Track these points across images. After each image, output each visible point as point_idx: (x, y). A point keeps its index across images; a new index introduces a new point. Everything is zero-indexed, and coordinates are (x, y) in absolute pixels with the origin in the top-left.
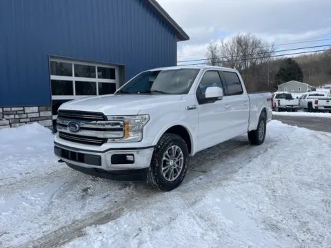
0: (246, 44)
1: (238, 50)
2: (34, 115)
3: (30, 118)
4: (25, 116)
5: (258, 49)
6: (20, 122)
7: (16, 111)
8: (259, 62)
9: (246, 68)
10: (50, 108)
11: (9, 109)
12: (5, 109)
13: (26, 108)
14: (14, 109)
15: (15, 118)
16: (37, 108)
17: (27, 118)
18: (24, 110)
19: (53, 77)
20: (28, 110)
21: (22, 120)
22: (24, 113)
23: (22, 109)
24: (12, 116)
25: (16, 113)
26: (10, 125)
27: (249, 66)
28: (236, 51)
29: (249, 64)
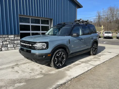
3: (11, 40)
6: (6, 41)
7: (5, 37)
10: (19, 36)
11: (2, 36)
13: (9, 36)
15: (4, 40)
16: (13, 36)
17: (10, 40)
18: (8, 37)
19: (21, 24)
24: (3, 39)
26: (2, 42)
27: (115, 19)
28: (109, 13)
29: (115, 18)
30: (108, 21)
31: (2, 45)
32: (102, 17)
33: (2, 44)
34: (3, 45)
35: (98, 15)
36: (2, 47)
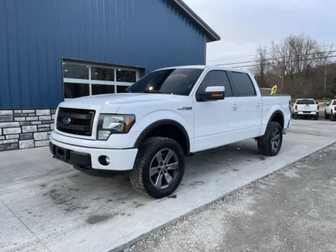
0: (300, 46)
1: (291, 52)
2: (45, 118)
3: (42, 121)
4: (37, 118)
5: (312, 51)
6: (31, 125)
7: (27, 114)
8: (314, 64)
9: (299, 71)
11: (20, 111)
12: (16, 111)
13: (37, 111)
14: (24, 111)
15: (26, 121)
16: (49, 111)
17: (38, 120)
18: (35, 113)
19: (66, 80)
20: (39, 112)
21: (33, 123)
22: (36, 116)
23: (33, 111)
24: (23, 119)
25: (27, 115)
26: (21, 126)
27: (302, 68)
28: (288, 52)
29: (302, 66)
30: (286, 73)
31: (19, 134)
32: (271, 61)
33: (20, 131)
34: (22, 133)
35: (259, 56)
36: (19, 139)
